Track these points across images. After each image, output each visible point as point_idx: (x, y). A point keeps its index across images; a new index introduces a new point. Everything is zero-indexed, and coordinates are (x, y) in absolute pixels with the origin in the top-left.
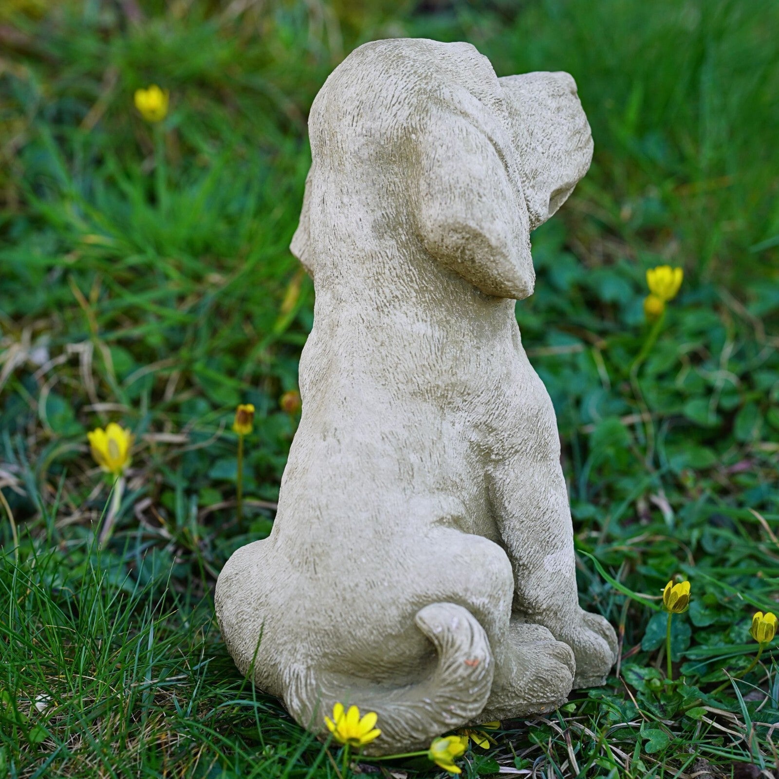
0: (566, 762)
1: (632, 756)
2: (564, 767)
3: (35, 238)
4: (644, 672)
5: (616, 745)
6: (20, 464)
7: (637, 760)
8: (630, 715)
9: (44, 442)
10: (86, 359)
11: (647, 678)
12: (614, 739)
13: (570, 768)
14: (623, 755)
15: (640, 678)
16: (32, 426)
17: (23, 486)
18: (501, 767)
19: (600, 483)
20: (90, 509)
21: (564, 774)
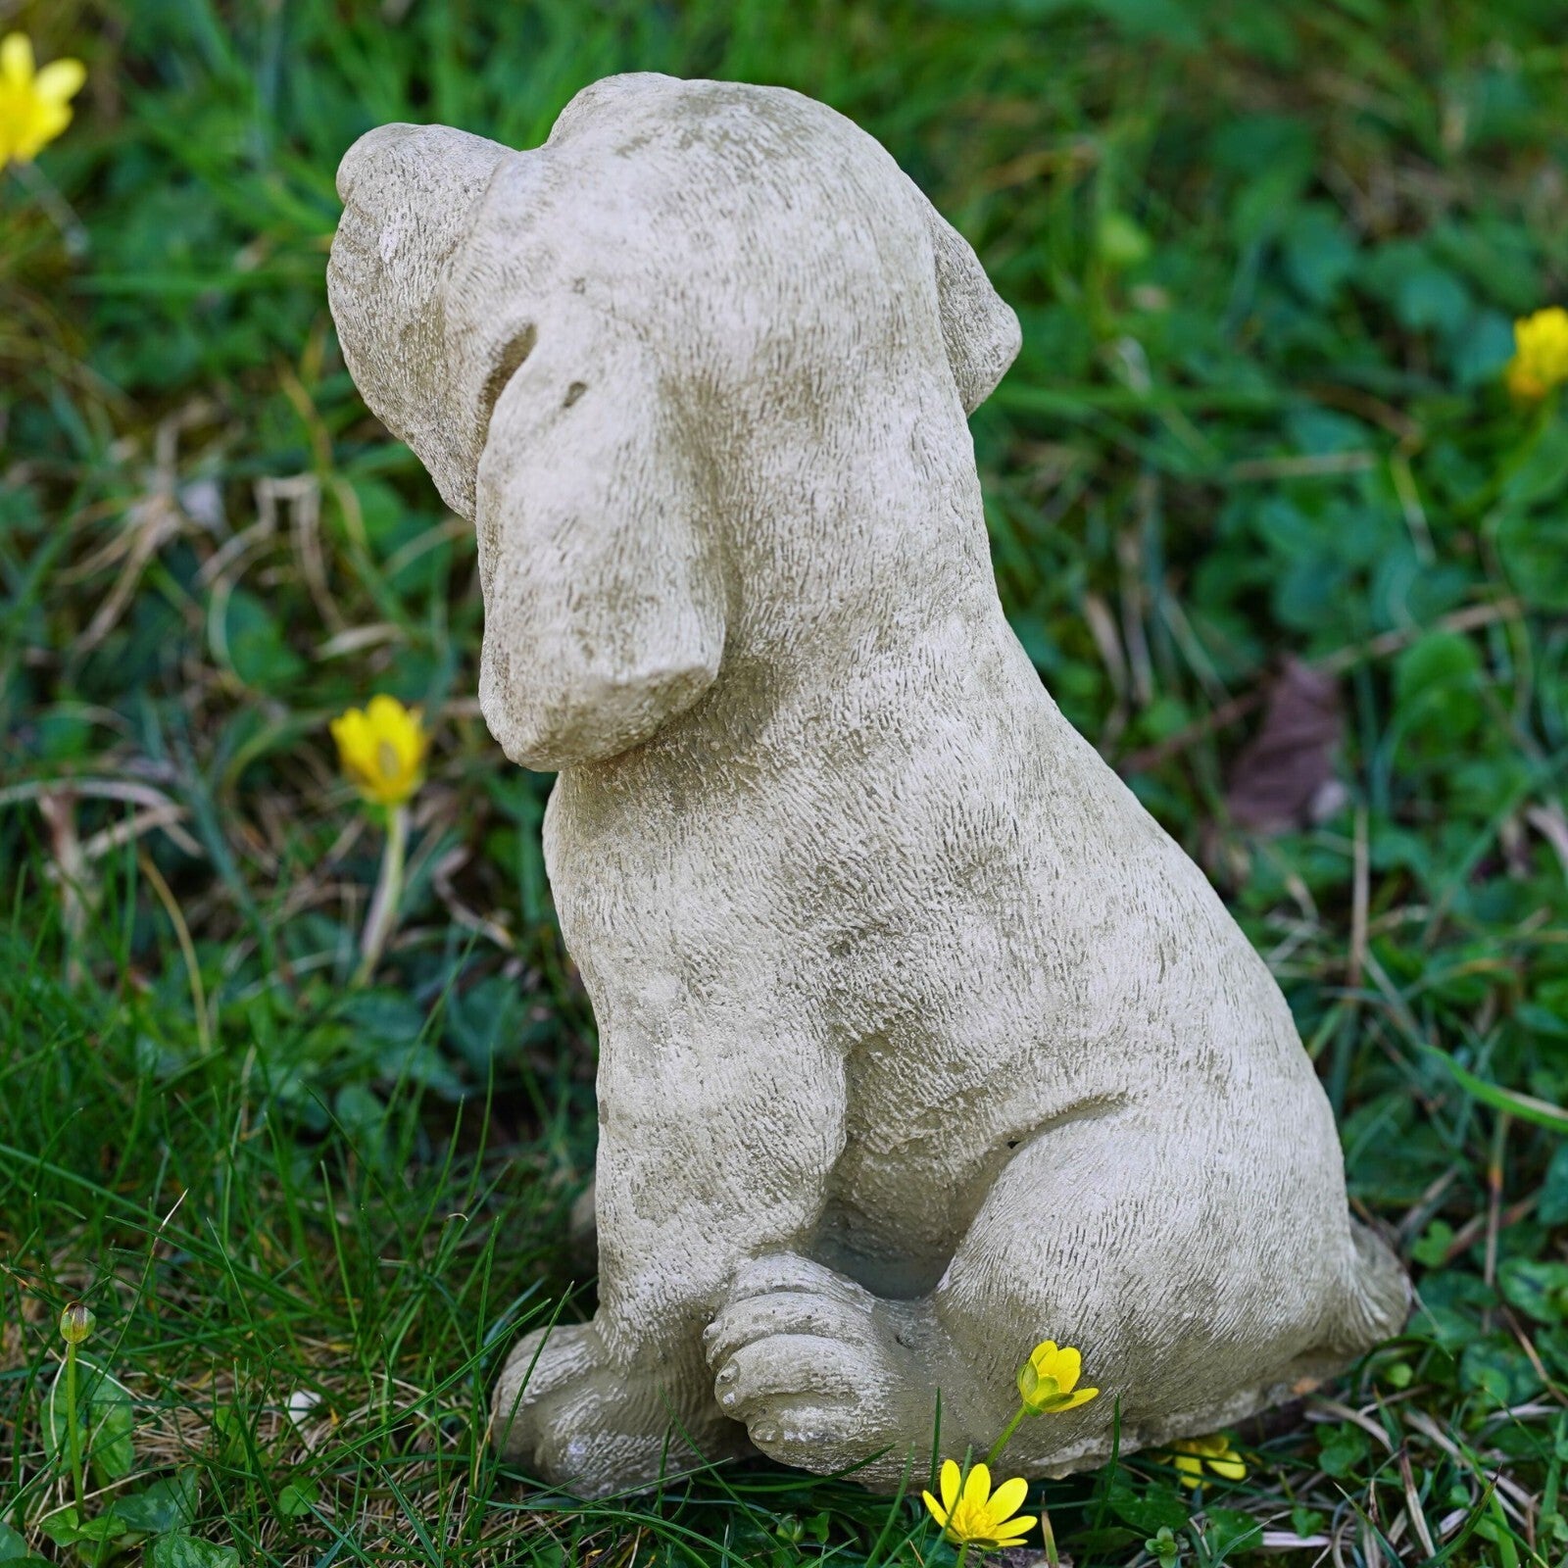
0: (1401, 1518)
1: (1540, 1501)
2: (1396, 1530)
3: (166, 198)
4: (1542, 1273)
5: (1501, 1470)
6: (176, 762)
7: (1552, 1513)
8: (1525, 1386)
9: (220, 706)
10: (306, 515)
11: (1550, 1286)
12: (1496, 1452)
13: (1410, 1533)
14: (1521, 1496)
15: (1536, 1287)
16: (193, 667)
17: (189, 825)
18: (1266, 1534)
19: (1416, 769)
20: (337, 879)
21: (1398, 1547)
